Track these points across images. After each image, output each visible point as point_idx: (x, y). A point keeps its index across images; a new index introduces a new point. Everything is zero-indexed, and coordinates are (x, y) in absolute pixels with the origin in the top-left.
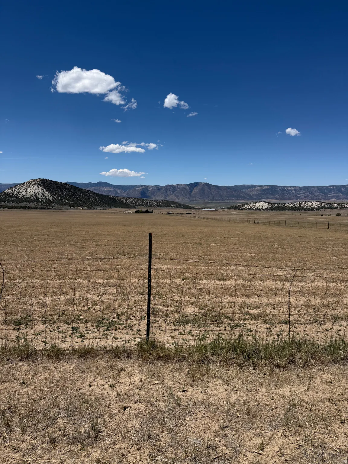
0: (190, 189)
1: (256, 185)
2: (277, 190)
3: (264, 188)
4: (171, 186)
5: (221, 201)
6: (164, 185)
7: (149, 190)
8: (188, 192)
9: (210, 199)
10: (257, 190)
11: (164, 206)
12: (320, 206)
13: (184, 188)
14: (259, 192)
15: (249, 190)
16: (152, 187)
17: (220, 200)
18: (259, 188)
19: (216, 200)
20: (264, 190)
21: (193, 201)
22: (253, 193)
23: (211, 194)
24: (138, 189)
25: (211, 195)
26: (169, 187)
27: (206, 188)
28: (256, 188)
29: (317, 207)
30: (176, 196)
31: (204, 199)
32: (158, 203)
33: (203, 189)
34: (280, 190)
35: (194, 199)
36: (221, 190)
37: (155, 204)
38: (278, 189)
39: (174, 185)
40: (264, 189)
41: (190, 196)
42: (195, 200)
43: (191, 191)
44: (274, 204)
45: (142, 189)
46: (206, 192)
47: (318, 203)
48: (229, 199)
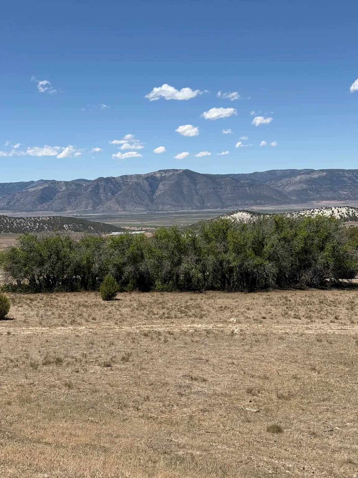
0: (151, 185)
1: (300, 171)
2: (344, 179)
3: (316, 176)
4: (108, 180)
5: (219, 209)
6: (93, 179)
7: (59, 192)
8: (145, 191)
9: (196, 206)
10: (300, 182)
11: (49, 228)
12: (346, 216)
13: (136, 183)
14: (305, 186)
15: (284, 181)
16: (66, 183)
17: (216, 207)
18: (304, 177)
19: (208, 207)
20: (313, 181)
21: (157, 213)
22: (292, 188)
23: (198, 194)
24: (33, 189)
25: (196, 197)
26: (103, 183)
27: (186, 181)
28: (298, 178)
29: (339, 218)
30: (118, 202)
31: (182, 207)
32: (35, 223)
33: (178, 184)
34: (350, 178)
35: (160, 207)
36: (220, 185)
37: (28, 227)
38: (346, 176)
39: (114, 178)
40: (314, 179)
41: (152, 201)
42: (162, 210)
43: (153, 191)
44: (264, 215)
45: (42, 190)
46: (185, 190)
47: (344, 210)
48: (237, 205)
